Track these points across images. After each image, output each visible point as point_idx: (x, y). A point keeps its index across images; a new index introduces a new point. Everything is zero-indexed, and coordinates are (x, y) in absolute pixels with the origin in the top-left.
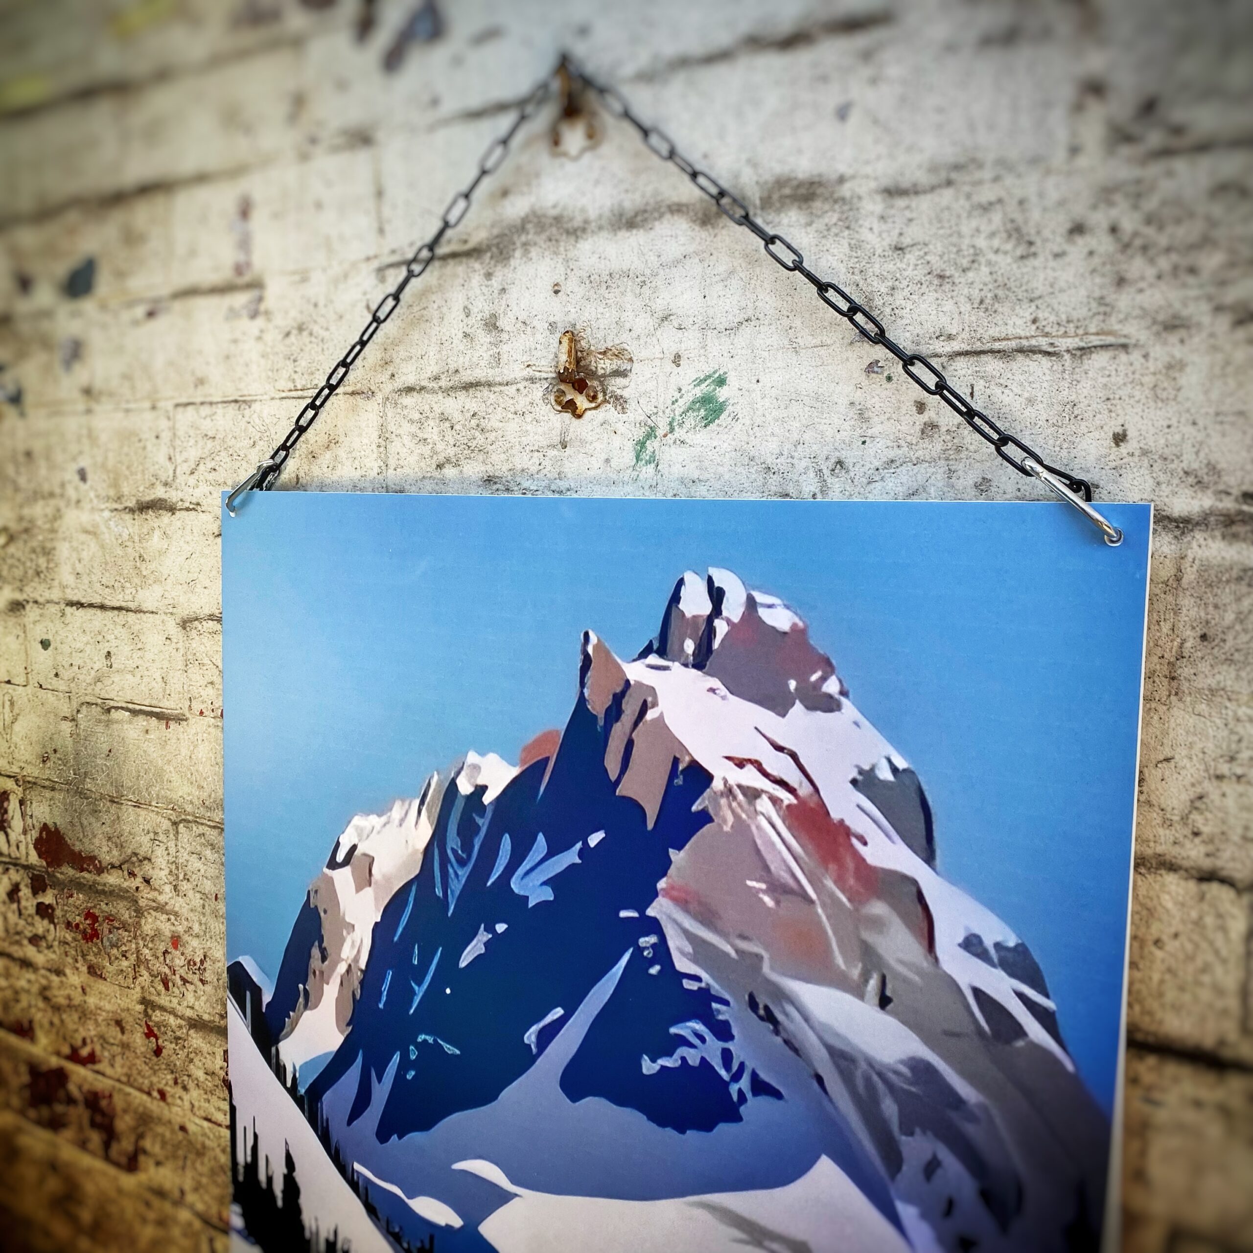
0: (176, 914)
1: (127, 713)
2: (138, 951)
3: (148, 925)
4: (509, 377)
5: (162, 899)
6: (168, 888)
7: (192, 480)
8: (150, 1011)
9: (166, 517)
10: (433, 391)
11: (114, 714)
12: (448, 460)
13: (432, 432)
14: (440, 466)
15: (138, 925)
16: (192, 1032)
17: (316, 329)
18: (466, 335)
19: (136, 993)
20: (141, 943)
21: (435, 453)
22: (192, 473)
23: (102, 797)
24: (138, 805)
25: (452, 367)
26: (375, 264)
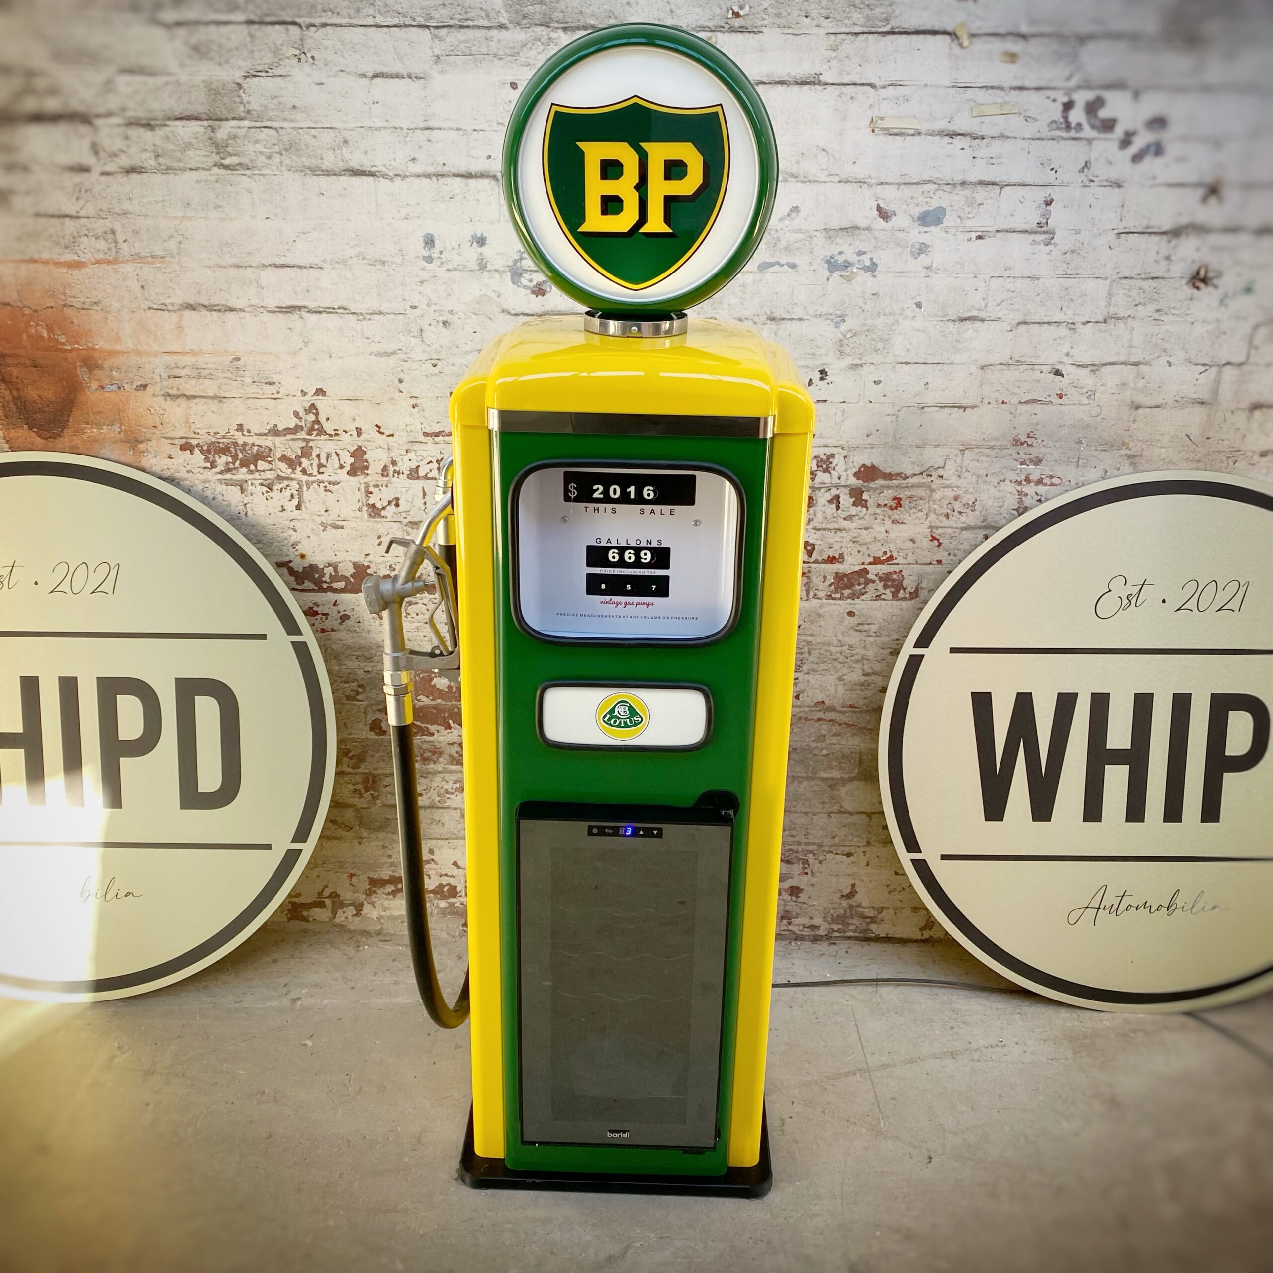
0: (958, 487)
1: (937, 408)
2: (929, 507)
3: (937, 495)
4: (1172, 276)
5: (948, 483)
6: (953, 478)
7: (997, 308)
8: (934, 530)
9: (978, 324)
10: (1137, 279)
11: (926, 408)
12: (1140, 304)
13: (1134, 293)
14: (1136, 305)
15: (931, 496)
16: (964, 532)
17: (1081, 252)
18: (1155, 261)
19: (927, 523)
20: (932, 503)
21: (1134, 300)
22: (998, 305)
23: (911, 446)
24: (938, 446)
25: (1147, 271)
26: (1116, 231)
